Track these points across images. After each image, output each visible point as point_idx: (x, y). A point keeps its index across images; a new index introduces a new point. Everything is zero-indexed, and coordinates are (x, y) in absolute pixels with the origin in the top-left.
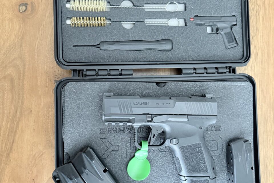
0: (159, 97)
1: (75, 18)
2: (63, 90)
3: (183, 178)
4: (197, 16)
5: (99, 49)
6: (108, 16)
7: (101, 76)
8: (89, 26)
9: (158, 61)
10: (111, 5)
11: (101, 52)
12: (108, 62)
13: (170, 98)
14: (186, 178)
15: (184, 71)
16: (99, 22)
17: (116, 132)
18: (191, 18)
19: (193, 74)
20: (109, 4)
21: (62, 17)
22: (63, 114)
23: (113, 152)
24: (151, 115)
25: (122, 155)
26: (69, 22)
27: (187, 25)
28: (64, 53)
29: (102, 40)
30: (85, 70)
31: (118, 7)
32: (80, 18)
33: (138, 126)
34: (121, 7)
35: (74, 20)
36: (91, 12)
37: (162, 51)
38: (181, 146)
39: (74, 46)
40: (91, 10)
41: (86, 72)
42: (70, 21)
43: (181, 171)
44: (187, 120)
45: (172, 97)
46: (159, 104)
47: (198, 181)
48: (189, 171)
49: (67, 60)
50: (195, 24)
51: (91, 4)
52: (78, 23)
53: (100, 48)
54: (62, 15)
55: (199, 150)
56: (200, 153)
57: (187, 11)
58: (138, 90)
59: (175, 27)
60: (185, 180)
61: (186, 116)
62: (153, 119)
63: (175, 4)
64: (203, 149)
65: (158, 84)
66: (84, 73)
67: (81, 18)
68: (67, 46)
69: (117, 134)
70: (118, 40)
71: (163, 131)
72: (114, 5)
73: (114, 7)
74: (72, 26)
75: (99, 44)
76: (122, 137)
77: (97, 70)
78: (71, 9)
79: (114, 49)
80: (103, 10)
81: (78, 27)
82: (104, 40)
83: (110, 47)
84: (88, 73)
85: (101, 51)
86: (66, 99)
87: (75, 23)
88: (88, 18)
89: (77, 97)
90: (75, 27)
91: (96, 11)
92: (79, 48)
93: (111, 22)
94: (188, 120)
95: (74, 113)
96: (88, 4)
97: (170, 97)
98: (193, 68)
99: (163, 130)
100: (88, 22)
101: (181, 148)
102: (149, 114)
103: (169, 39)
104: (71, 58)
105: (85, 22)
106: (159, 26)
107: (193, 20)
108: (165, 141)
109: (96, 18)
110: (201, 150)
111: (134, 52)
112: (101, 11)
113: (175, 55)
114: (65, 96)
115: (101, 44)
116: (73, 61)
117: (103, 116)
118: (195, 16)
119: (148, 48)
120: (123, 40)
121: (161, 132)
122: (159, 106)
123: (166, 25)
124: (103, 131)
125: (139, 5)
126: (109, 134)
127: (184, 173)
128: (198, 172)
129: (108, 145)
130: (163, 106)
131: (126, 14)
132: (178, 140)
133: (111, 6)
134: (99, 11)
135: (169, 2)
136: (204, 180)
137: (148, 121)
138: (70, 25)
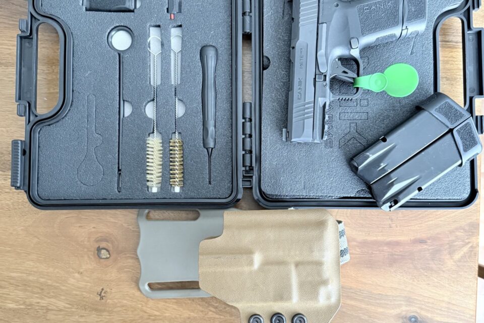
0: (291, 64)
1: (171, 180)
2: (271, 197)
3: (404, 33)
4: (168, 9)
5: (214, 149)
6: (168, 136)
7: (251, 147)
8: (182, 163)
9: (232, 68)
10: (153, 132)
11: (218, 146)
12: (232, 138)
13: (293, 48)
14: (404, 28)
15: (248, 31)
16: (176, 148)
17: (331, 127)
18: (171, 18)
19: (251, 16)
20: (151, 135)
21: (170, 198)
22: (304, 197)
23: (358, 131)
24: (317, 76)
25: (363, 118)
26: (177, 190)
27: (180, 24)
28: (220, 196)
29: (202, 145)
30: (244, 169)
31: (155, 123)
32: (172, 174)
33: (331, 93)
34: (155, 118)
35: (174, 182)
36: (163, 159)
37: (217, 61)
38: (361, 34)
39: (210, 183)
40: (161, 160)
41: (246, 166)
42: (175, 188)
43: (394, 36)
44: (325, 25)
45: (292, 46)
46: (301, 65)
47: (409, 12)
48: (394, 24)
49: (230, 192)
50: (180, 11)
51: (152, 159)
52: (177, 176)
53: (212, 149)
54: (168, 197)
55: (368, 9)
56: (372, 7)
57: (161, 24)
58: (273, 95)
59: (183, 40)
60: (406, 30)
61: (320, 26)
62: (323, 73)
63: (150, 42)
64: (366, 4)
65: (265, 68)
66: (248, 168)
67: (171, 172)
68: (210, 191)
69: (333, 125)
70: (202, 123)
71: (339, 60)
72: (154, 128)
73: (155, 127)
74: (182, 185)
75: (207, 149)
76: (338, 119)
77: (244, 152)
78: (160, 185)
79: (214, 128)
80: (160, 143)
81: (183, 177)
82: (202, 142)
83: (212, 135)
84: (248, 164)
85: (216, 147)
86: (284, 193)
87: (178, 180)
88: (171, 164)
89: (282, 178)
90: (184, 181)
91: (161, 152)
92: (212, 176)
93: (177, 133)
94: (326, 23)
95: (303, 183)
96: (153, 163)
97: (291, 49)
98: (243, 16)
99: (337, 59)
100: (176, 163)
101: (363, 34)
102: (315, 79)
103: (201, 50)
104: (226, 187)
105: (177, 167)
106: (181, 64)
107: (172, 15)
108: (352, 56)
109: (171, 152)
110: (367, 5)
111: (219, 101)
112: (161, 145)
113: (222, 42)
114: (279, 194)
115: (207, 147)
116: (230, 185)
117: (316, 141)
118: (168, 12)
119: (212, 81)
120: (202, 116)
121: (340, 62)
122: (304, 64)
123: (180, 55)
124: (329, 144)
125: (153, 93)
126: (334, 137)
127: (396, 31)
128: (398, 11)
129: (348, 137)
130: (304, 58)
131: (164, 110)
132: (353, 38)
133: (155, 131)
134: (161, 148)
135: (149, 49)
136: (408, 3)
137: (325, 80)
138: (181, 187)
